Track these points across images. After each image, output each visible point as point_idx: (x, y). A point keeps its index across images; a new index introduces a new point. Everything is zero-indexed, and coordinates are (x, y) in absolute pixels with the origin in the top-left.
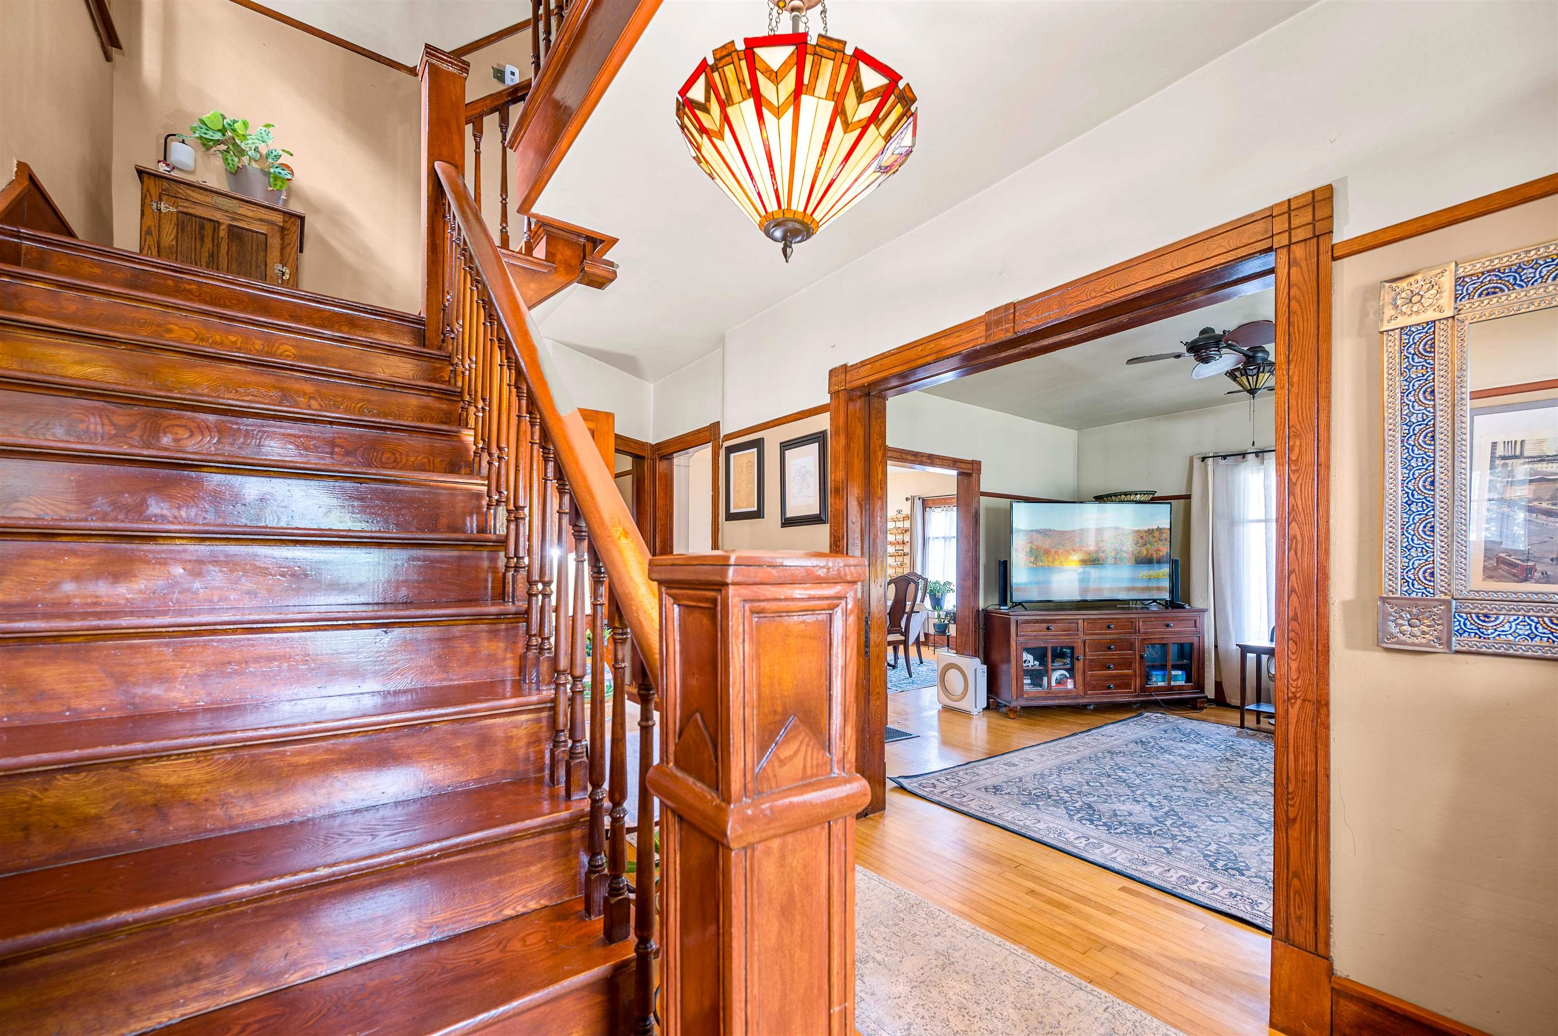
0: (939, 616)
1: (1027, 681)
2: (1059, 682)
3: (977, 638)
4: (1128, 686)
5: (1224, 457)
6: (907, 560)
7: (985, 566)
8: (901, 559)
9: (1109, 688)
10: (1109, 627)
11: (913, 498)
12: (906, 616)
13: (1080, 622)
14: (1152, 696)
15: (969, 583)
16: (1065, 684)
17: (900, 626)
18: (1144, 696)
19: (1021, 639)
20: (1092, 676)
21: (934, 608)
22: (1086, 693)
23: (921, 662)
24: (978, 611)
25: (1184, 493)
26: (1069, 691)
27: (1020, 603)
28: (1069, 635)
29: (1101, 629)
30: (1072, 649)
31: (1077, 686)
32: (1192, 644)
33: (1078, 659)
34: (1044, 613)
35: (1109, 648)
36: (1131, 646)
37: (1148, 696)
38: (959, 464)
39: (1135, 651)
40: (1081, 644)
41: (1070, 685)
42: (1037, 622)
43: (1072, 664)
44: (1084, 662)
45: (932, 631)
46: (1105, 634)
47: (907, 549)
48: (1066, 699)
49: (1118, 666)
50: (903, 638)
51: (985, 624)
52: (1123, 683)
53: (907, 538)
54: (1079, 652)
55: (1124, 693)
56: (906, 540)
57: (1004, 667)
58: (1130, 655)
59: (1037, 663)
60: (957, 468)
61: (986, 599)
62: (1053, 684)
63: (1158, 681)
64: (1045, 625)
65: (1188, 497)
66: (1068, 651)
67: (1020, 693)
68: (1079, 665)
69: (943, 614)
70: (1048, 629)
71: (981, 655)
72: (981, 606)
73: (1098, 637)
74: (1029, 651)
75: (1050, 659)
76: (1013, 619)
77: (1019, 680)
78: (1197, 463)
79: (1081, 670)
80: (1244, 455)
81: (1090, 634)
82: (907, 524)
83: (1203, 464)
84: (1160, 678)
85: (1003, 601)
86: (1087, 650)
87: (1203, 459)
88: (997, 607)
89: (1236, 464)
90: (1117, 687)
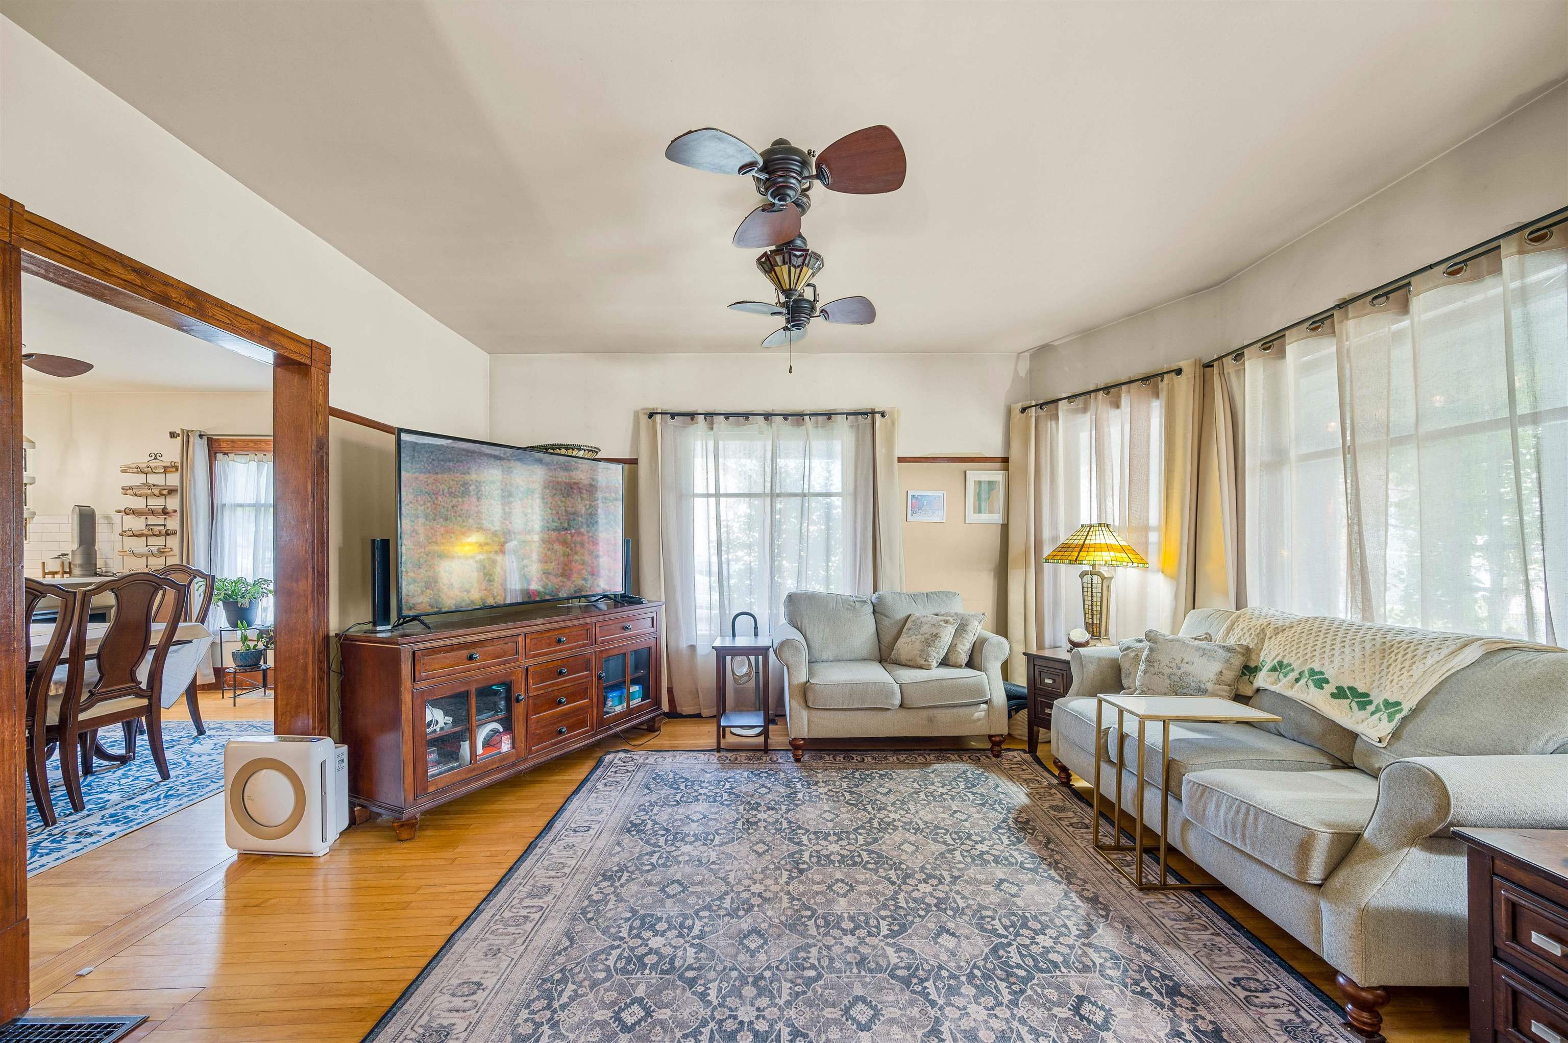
0: (245, 639)
1: (432, 757)
2: (488, 743)
3: (323, 696)
4: (582, 723)
5: (673, 415)
6: (173, 542)
7: (341, 551)
8: (160, 541)
9: (560, 732)
10: (559, 641)
11: (186, 436)
12: (150, 656)
13: (521, 639)
14: (610, 728)
15: (305, 585)
16: (497, 745)
17: (133, 679)
18: (601, 732)
19: (421, 685)
20: (538, 720)
21: (234, 625)
22: (529, 752)
23: (201, 732)
24: (327, 637)
25: (627, 457)
26: (506, 756)
27: (414, 618)
28: (505, 662)
29: (549, 645)
30: (509, 686)
31: (518, 744)
32: (650, 648)
33: (518, 700)
34: (461, 631)
35: (561, 673)
36: (586, 666)
37: (607, 730)
38: (275, 337)
39: (591, 671)
40: (521, 675)
41: (506, 745)
42: (452, 648)
43: (509, 708)
44: (526, 705)
45: (229, 663)
46: (555, 652)
47: (173, 524)
48: (499, 772)
49: (571, 697)
50: (145, 702)
51: (343, 662)
52: (576, 720)
53: (173, 503)
54: (519, 691)
55: (579, 734)
56: (170, 508)
57: (385, 740)
58: (586, 677)
59: (449, 719)
60: (272, 345)
61: (343, 611)
62: (480, 750)
63: (615, 706)
64: (465, 653)
65: (634, 462)
66: (502, 689)
67: (421, 783)
68: (519, 709)
69: (252, 634)
70: (471, 658)
71: (335, 727)
72: (334, 626)
73: (545, 658)
74: (435, 704)
75: (474, 711)
76: (406, 651)
77: (419, 763)
78: (644, 419)
79: (522, 718)
80: (692, 415)
81: (534, 656)
82: (173, 480)
83: (650, 421)
84: (616, 701)
85: (382, 613)
86: (531, 681)
87: (651, 415)
88: (369, 627)
89: (685, 426)
90: (571, 728)
